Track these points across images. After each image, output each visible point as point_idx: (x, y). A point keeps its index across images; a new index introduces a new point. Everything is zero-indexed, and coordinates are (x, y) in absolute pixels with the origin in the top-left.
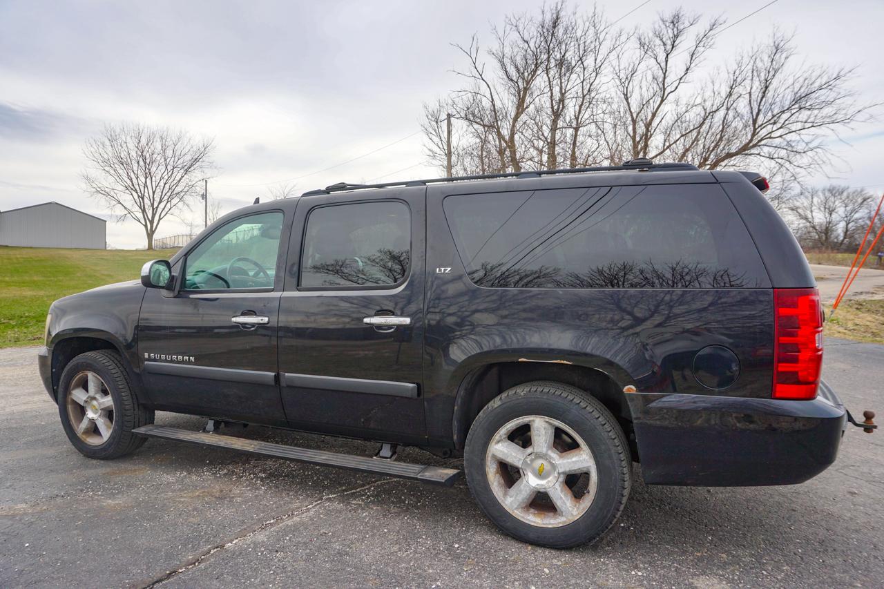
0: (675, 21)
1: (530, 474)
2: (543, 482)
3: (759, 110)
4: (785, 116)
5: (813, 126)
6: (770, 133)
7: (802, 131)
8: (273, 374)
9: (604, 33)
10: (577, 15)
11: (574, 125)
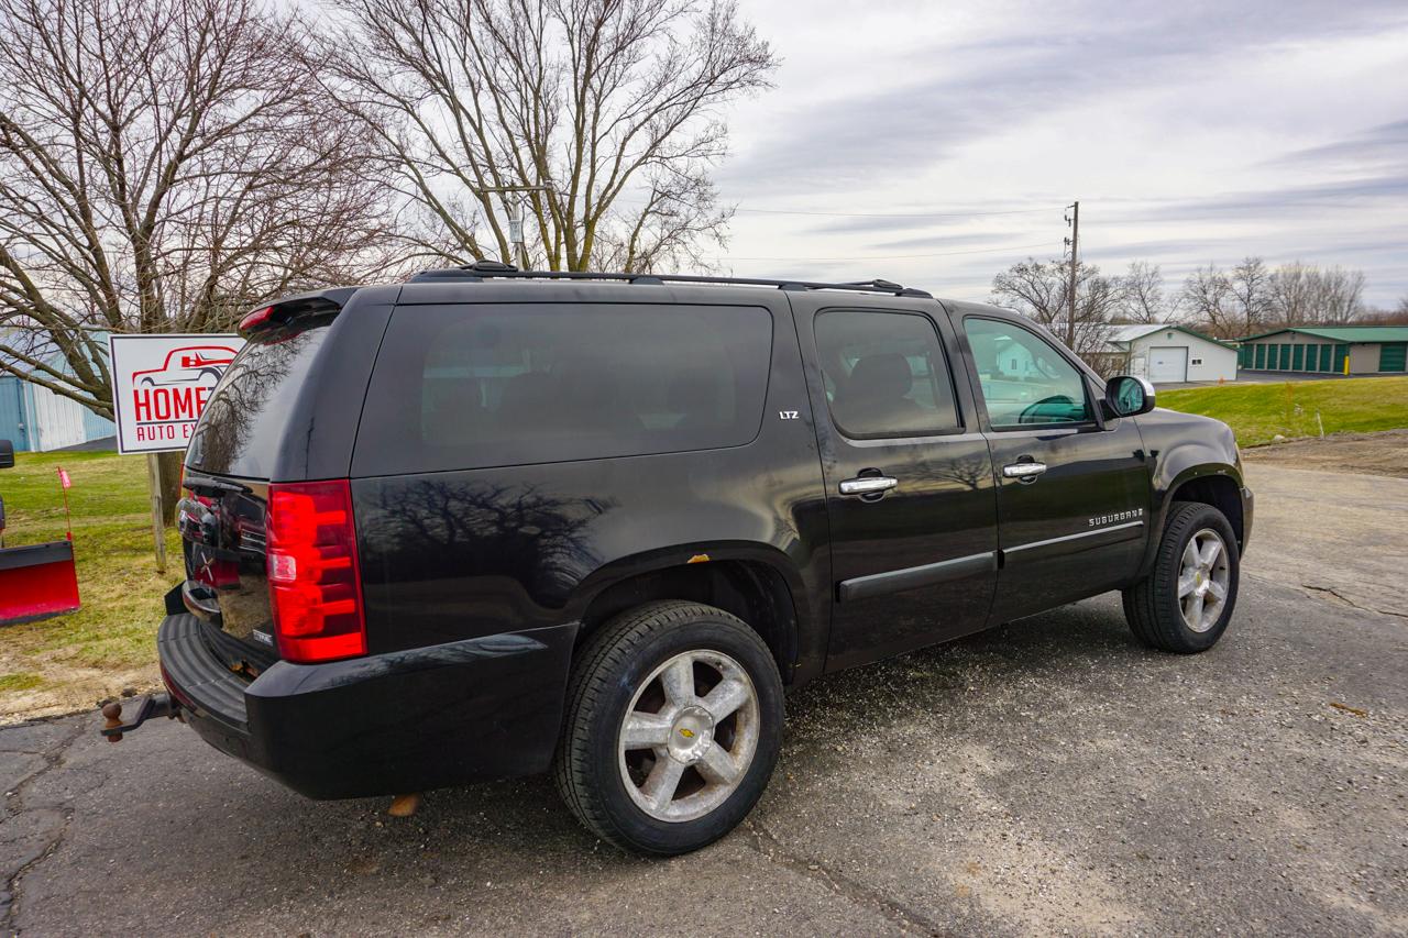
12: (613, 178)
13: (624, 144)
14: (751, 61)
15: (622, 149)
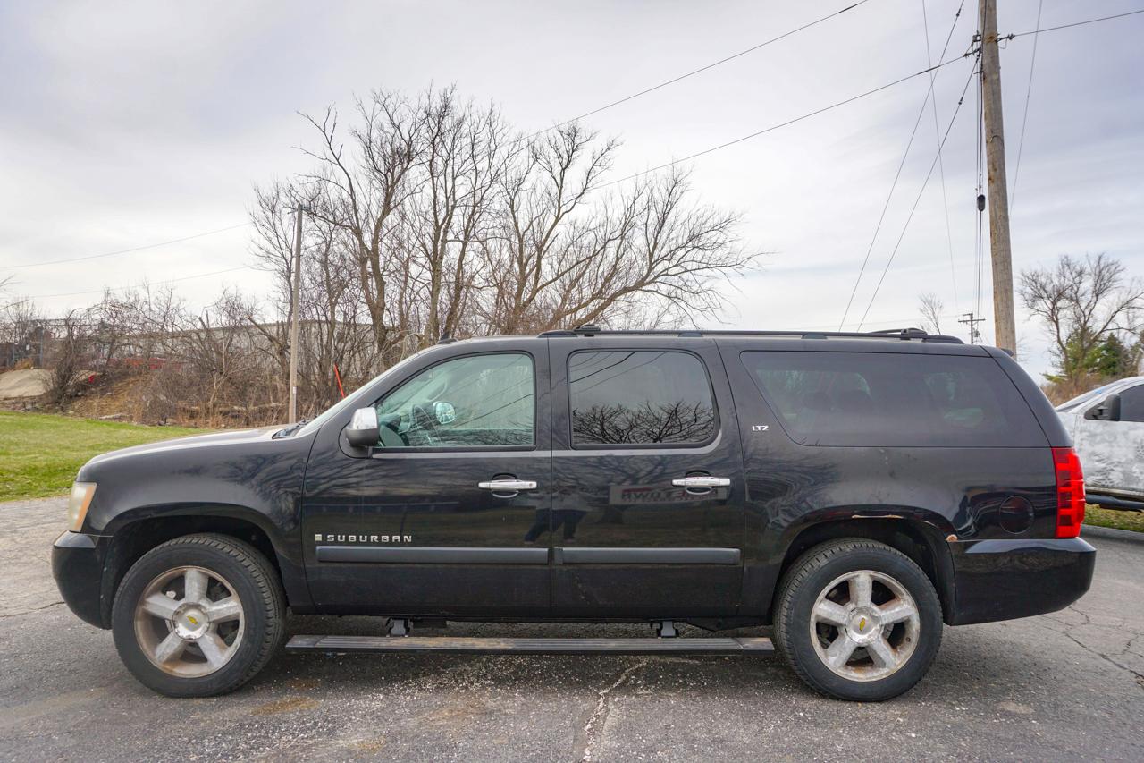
0: (572, 134)
1: (853, 632)
2: (865, 637)
3: (656, 244)
4: (681, 253)
5: (707, 267)
6: (667, 269)
7: (697, 272)
8: (546, 550)
9: (501, 134)
10: (473, 109)
11: (462, 237)
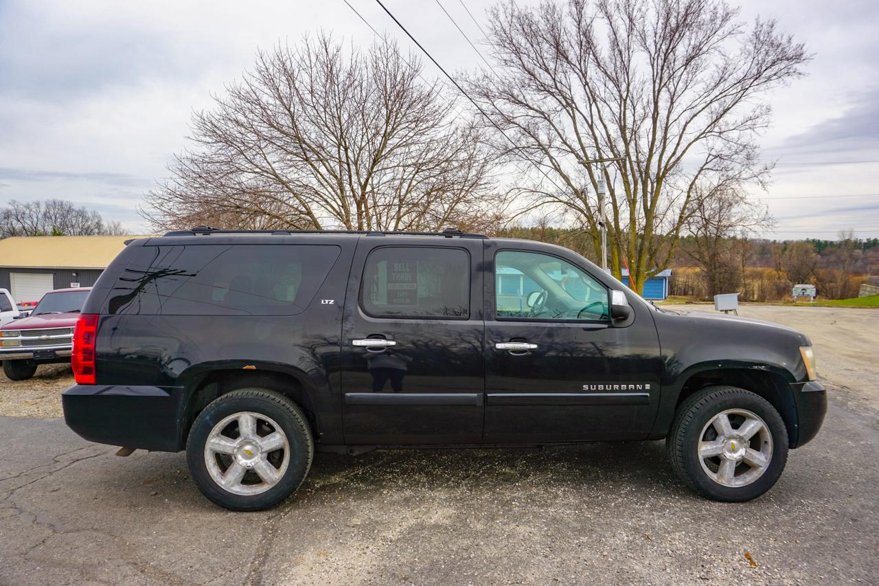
12: (676, 149)
13: (685, 126)
14: (788, 59)
15: (684, 129)
